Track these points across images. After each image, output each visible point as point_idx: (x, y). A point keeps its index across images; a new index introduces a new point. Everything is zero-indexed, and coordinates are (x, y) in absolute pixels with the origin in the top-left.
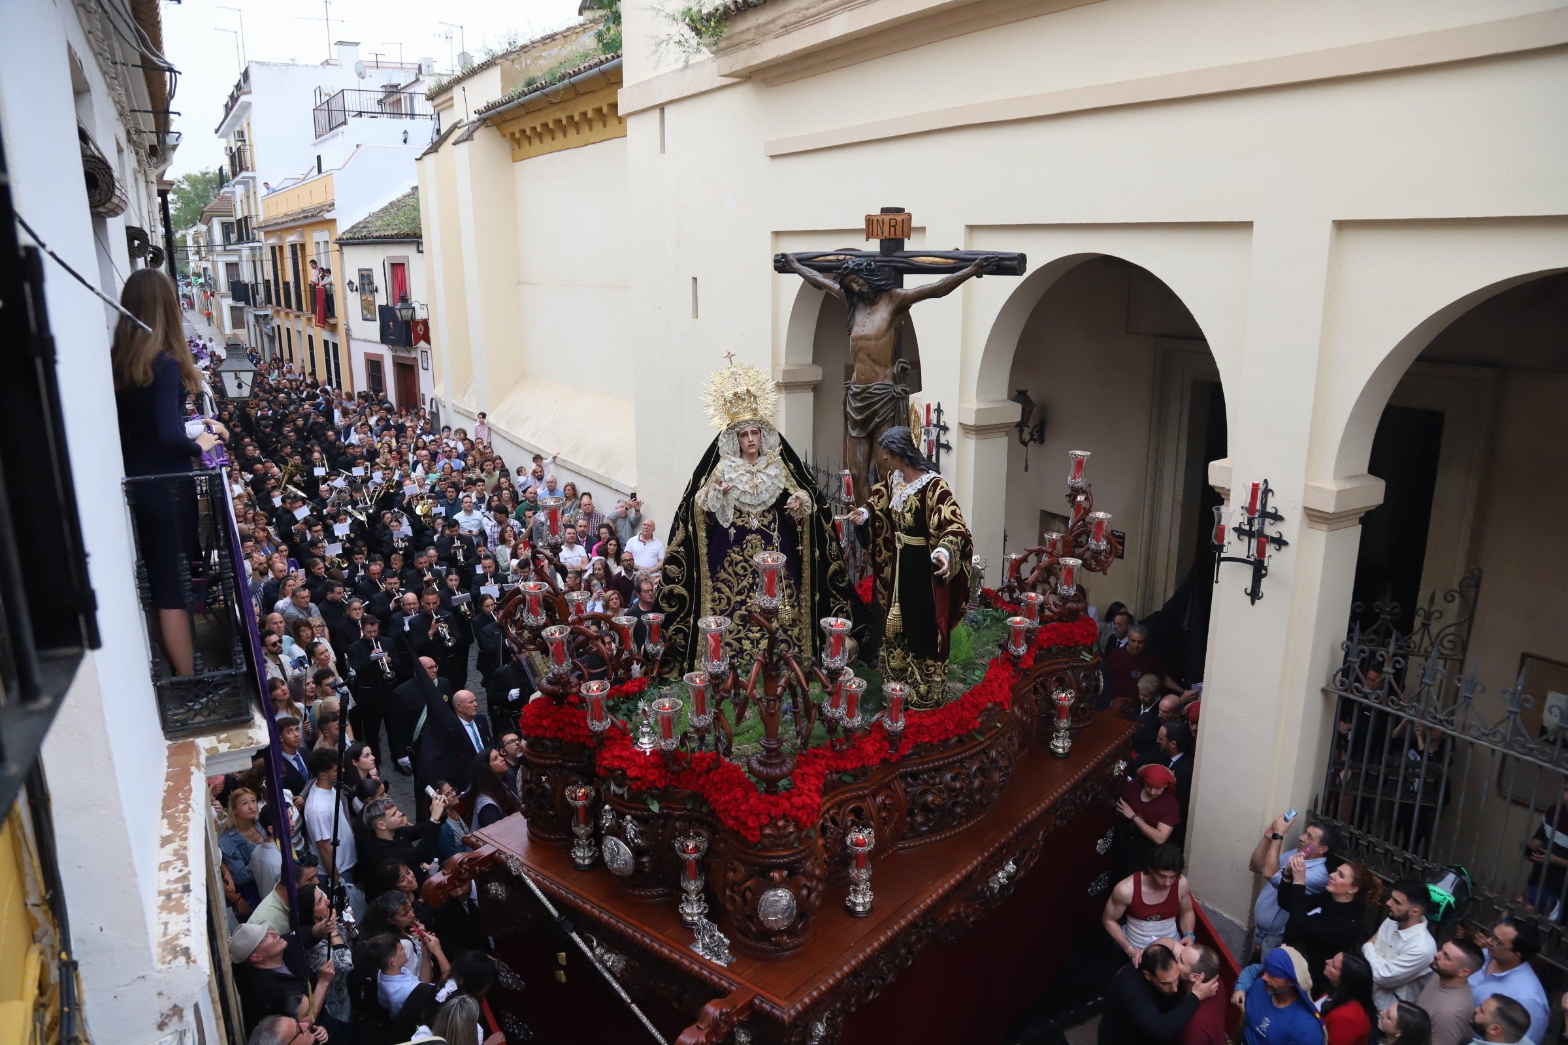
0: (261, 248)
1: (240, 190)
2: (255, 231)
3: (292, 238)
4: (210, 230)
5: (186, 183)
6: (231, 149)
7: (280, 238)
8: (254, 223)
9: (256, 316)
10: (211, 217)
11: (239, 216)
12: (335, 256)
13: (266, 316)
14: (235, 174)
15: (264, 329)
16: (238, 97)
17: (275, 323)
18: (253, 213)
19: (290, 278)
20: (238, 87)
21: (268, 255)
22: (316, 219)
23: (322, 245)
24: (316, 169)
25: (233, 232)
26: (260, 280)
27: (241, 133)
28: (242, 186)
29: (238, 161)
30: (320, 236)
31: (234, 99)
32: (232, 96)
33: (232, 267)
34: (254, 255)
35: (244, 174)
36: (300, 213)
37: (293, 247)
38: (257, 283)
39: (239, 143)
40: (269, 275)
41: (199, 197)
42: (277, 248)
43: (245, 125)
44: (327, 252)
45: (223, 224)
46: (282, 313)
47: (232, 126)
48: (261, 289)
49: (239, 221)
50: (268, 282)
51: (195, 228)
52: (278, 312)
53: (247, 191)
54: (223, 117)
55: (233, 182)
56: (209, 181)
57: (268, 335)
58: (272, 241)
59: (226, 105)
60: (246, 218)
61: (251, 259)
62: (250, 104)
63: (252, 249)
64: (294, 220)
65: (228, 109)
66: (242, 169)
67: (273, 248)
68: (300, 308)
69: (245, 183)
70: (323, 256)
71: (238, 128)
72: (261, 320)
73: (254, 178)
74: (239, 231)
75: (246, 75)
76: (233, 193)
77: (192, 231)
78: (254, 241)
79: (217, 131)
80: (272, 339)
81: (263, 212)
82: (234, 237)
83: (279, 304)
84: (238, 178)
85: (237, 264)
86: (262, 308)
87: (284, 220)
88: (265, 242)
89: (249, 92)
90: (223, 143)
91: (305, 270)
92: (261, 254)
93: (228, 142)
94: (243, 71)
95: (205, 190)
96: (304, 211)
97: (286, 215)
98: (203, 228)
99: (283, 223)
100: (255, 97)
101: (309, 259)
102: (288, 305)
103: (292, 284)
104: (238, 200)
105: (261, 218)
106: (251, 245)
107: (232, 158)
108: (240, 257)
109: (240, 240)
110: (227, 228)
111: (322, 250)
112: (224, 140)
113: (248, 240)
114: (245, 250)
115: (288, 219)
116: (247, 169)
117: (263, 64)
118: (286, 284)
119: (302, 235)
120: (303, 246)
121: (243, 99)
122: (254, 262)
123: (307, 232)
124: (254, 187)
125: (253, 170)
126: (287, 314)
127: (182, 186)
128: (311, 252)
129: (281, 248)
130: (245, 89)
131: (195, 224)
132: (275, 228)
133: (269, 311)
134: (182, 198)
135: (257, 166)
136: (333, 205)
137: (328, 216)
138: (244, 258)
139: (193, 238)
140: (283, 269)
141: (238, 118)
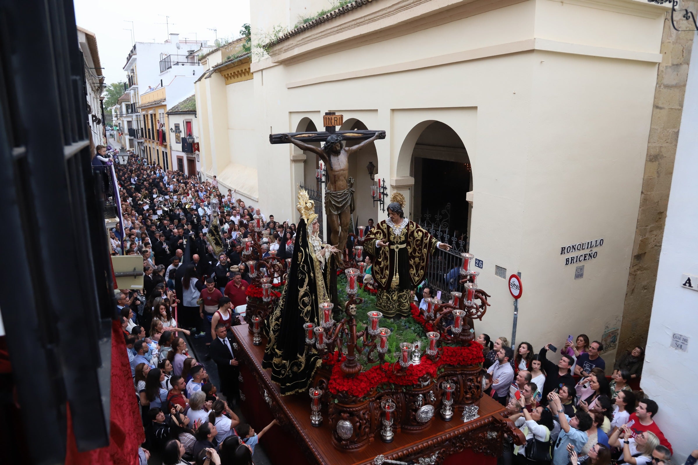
0: (140, 115)
1: (132, 92)
2: (138, 109)
3: (151, 112)
4: (121, 107)
5: (112, 87)
6: (129, 75)
7: (147, 112)
8: (137, 105)
9: (138, 143)
10: (122, 102)
11: (132, 102)
12: (166, 119)
13: (142, 142)
14: (130, 86)
15: (141, 147)
16: (132, 56)
17: (145, 145)
18: (137, 102)
19: (150, 127)
20: (132, 51)
21: (142, 118)
22: (159, 104)
23: (161, 114)
24: (161, 85)
25: (130, 109)
26: (140, 128)
27: (133, 70)
28: (133, 91)
29: (131, 81)
30: (161, 111)
31: (130, 56)
32: (130, 55)
33: (129, 122)
34: (137, 118)
35: (133, 86)
36: (154, 102)
37: (151, 115)
38: (138, 129)
39: (132, 74)
40: (143, 126)
41: (117, 93)
42: (146, 116)
43: (134, 67)
44: (163, 117)
45: (126, 105)
46: (148, 141)
47: (129, 67)
48: (140, 131)
49: (132, 104)
50: (142, 129)
51: (115, 106)
52: (146, 140)
53: (135, 92)
54: (126, 63)
55: (129, 89)
56: (122, 86)
57: (142, 150)
58: (144, 113)
59: (127, 58)
60: (134, 103)
61: (136, 120)
62: (136, 59)
63: (137, 116)
64: (151, 105)
65: (128, 59)
66: (133, 84)
67: (144, 115)
68: (154, 139)
69: (134, 89)
70: (162, 119)
71: (132, 68)
72: (140, 144)
73: (137, 88)
74: (132, 108)
75: (135, 47)
76: (130, 93)
77: (114, 108)
78: (137, 112)
79: (124, 68)
80: (144, 151)
81: (140, 102)
82: (130, 111)
83: (146, 137)
84: (131, 88)
85: (131, 121)
86: (140, 139)
87: (148, 105)
88: (142, 113)
89: (136, 54)
90: (126, 73)
91: (156, 124)
92: (140, 118)
93: (128, 73)
94: (133, 46)
95: (120, 90)
96: (155, 101)
97: (149, 103)
98: (119, 106)
99: (147, 106)
100: (138, 56)
101: (157, 120)
102: (150, 138)
103: (151, 130)
104: (132, 96)
105: (140, 104)
106: (136, 114)
107: (129, 79)
108: (132, 119)
109: (132, 112)
110: (127, 106)
111: (162, 117)
112: (126, 72)
113: (135, 112)
114: (134, 115)
115: (149, 104)
116: (135, 84)
117: (141, 43)
118: (149, 129)
119: (155, 110)
120: (155, 115)
121: (133, 57)
122: (137, 121)
123: (156, 109)
124: (138, 91)
125: (137, 85)
126: (149, 141)
127: (111, 88)
128: (158, 117)
129: (147, 115)
130: (134, 53)
131: (115, 105)
132: (145, 108)
133: (143, 140)
134: (110, 93)
135: (139, 83)
136: (165, 99)
137: (163, 103)
138: (134, 120)
139: (115, 111)
140: (148, 124)
141: (131, 64)
